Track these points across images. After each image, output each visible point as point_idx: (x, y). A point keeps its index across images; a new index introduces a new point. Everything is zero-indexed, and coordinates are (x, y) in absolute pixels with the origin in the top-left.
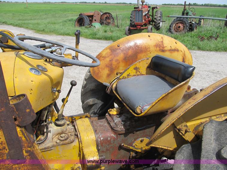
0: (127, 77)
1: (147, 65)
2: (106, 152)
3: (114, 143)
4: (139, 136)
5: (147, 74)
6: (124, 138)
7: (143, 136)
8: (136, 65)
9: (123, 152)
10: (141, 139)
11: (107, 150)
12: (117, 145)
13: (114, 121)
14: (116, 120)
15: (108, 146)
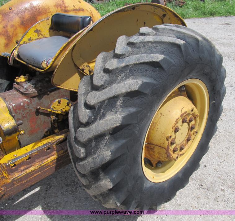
0: (28, 42)
1: (49, 27)
2: (23, 119)
3: (28, 108)
4: (55, 97)
5: (51, 35)
6: (39, 101)
7: (59, 97)
8: (37, 28)
9: (42, 117)
10: (57, 100)
11: (23, 117)
12: (34, 110)
13: (23, 87)
14: (25, 86)
15: (23, 113)
